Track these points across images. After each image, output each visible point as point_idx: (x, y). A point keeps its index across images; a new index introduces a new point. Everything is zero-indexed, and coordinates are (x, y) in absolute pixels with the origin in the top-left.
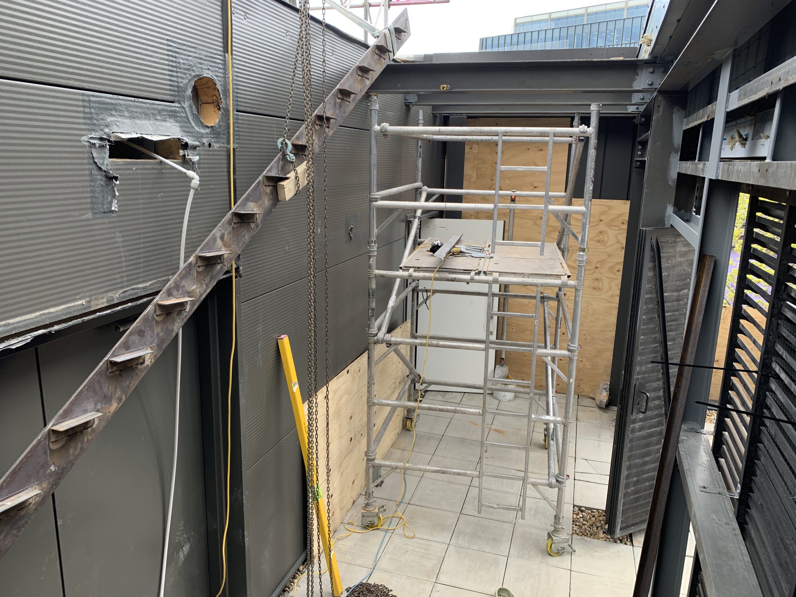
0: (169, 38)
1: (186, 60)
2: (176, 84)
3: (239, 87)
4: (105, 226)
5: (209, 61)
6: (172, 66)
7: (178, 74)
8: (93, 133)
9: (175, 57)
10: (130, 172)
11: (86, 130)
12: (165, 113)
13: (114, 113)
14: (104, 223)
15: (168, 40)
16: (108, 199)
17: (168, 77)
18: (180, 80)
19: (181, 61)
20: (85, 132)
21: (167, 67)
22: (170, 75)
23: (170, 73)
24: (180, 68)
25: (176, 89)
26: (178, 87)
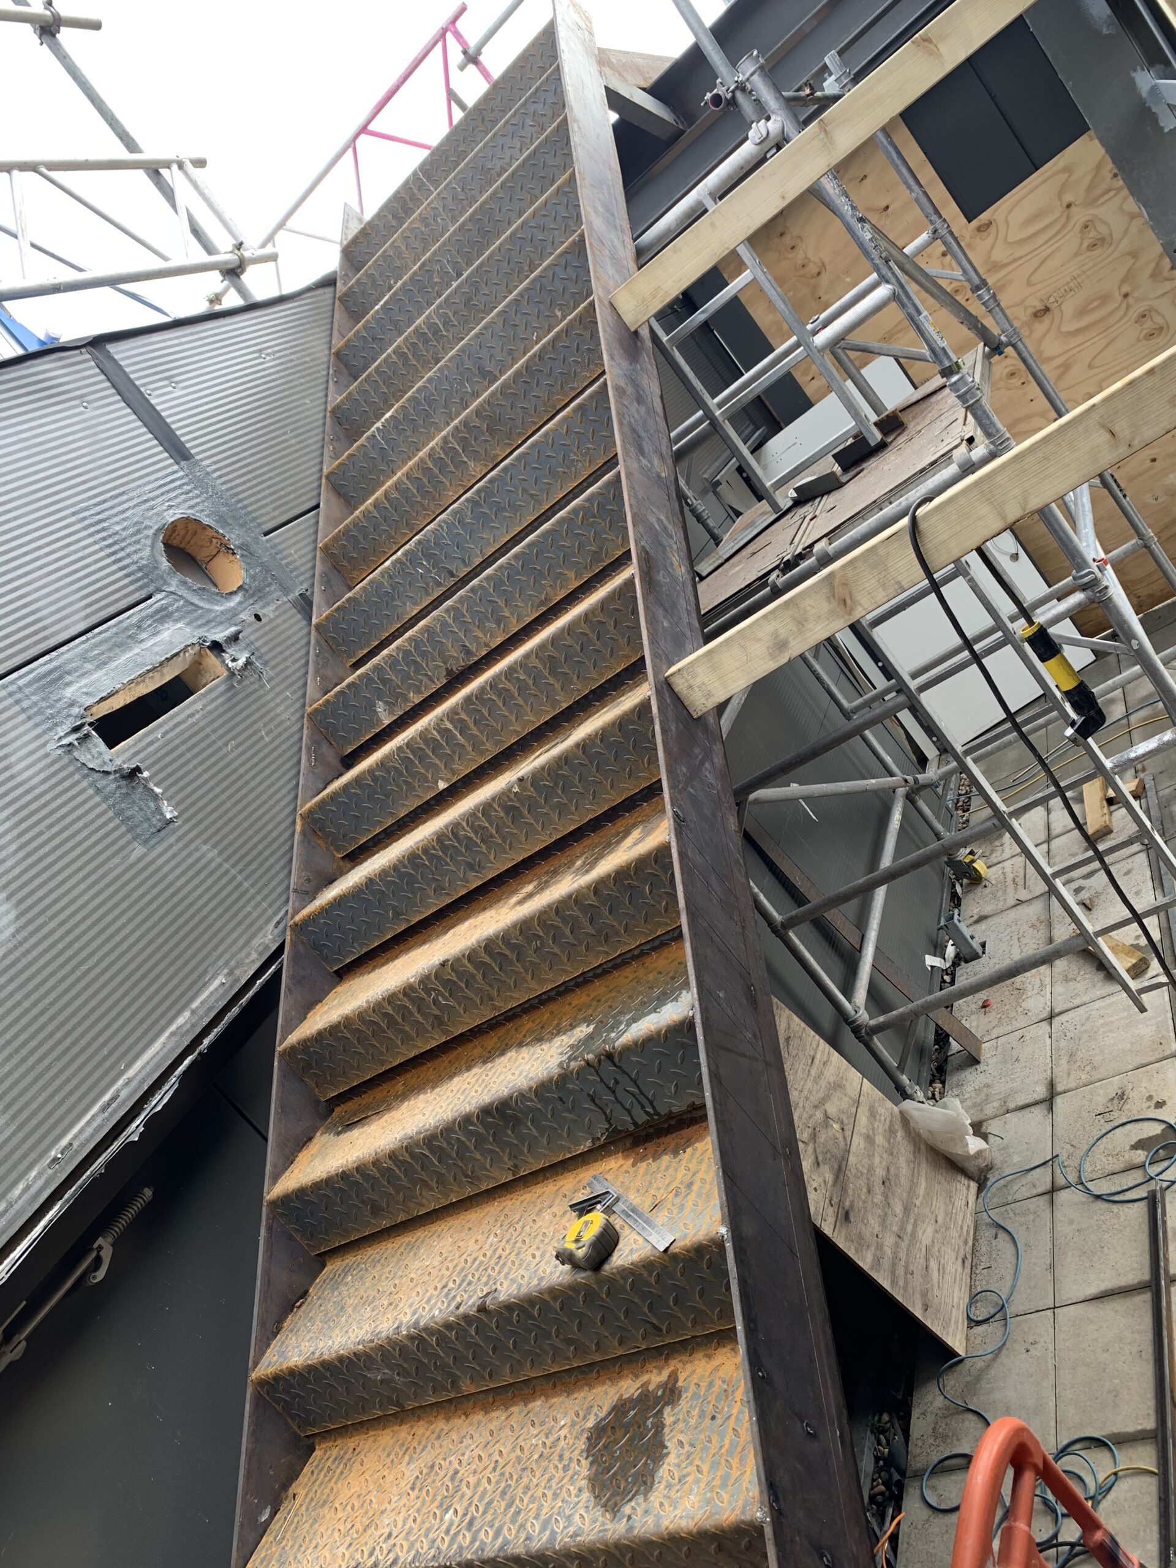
0: (73, 510)
1: (124, 520)
2: (134, 567)
3: (241, 496)
4: (175, 849)
5: (162, 494)
6: (109, 546)
7: (128, 550)
8: (59, 729)
9: (104, 529)
10: (156, 745)
11: (44, 732)
12: (149, 622)
13: (68, 678)
14: (171, 846)
15: (74, 514)
16: (149, 807)
17: (115, 567)
18: (135, 557)
19: (117, 528)
20: (46, 737)
21: (102, 554)
22: (115, 562)
23: (113, 558)
24: (124, 540)
25: (140, 574)
26: (140, 569)
